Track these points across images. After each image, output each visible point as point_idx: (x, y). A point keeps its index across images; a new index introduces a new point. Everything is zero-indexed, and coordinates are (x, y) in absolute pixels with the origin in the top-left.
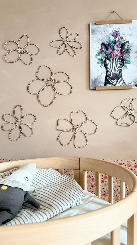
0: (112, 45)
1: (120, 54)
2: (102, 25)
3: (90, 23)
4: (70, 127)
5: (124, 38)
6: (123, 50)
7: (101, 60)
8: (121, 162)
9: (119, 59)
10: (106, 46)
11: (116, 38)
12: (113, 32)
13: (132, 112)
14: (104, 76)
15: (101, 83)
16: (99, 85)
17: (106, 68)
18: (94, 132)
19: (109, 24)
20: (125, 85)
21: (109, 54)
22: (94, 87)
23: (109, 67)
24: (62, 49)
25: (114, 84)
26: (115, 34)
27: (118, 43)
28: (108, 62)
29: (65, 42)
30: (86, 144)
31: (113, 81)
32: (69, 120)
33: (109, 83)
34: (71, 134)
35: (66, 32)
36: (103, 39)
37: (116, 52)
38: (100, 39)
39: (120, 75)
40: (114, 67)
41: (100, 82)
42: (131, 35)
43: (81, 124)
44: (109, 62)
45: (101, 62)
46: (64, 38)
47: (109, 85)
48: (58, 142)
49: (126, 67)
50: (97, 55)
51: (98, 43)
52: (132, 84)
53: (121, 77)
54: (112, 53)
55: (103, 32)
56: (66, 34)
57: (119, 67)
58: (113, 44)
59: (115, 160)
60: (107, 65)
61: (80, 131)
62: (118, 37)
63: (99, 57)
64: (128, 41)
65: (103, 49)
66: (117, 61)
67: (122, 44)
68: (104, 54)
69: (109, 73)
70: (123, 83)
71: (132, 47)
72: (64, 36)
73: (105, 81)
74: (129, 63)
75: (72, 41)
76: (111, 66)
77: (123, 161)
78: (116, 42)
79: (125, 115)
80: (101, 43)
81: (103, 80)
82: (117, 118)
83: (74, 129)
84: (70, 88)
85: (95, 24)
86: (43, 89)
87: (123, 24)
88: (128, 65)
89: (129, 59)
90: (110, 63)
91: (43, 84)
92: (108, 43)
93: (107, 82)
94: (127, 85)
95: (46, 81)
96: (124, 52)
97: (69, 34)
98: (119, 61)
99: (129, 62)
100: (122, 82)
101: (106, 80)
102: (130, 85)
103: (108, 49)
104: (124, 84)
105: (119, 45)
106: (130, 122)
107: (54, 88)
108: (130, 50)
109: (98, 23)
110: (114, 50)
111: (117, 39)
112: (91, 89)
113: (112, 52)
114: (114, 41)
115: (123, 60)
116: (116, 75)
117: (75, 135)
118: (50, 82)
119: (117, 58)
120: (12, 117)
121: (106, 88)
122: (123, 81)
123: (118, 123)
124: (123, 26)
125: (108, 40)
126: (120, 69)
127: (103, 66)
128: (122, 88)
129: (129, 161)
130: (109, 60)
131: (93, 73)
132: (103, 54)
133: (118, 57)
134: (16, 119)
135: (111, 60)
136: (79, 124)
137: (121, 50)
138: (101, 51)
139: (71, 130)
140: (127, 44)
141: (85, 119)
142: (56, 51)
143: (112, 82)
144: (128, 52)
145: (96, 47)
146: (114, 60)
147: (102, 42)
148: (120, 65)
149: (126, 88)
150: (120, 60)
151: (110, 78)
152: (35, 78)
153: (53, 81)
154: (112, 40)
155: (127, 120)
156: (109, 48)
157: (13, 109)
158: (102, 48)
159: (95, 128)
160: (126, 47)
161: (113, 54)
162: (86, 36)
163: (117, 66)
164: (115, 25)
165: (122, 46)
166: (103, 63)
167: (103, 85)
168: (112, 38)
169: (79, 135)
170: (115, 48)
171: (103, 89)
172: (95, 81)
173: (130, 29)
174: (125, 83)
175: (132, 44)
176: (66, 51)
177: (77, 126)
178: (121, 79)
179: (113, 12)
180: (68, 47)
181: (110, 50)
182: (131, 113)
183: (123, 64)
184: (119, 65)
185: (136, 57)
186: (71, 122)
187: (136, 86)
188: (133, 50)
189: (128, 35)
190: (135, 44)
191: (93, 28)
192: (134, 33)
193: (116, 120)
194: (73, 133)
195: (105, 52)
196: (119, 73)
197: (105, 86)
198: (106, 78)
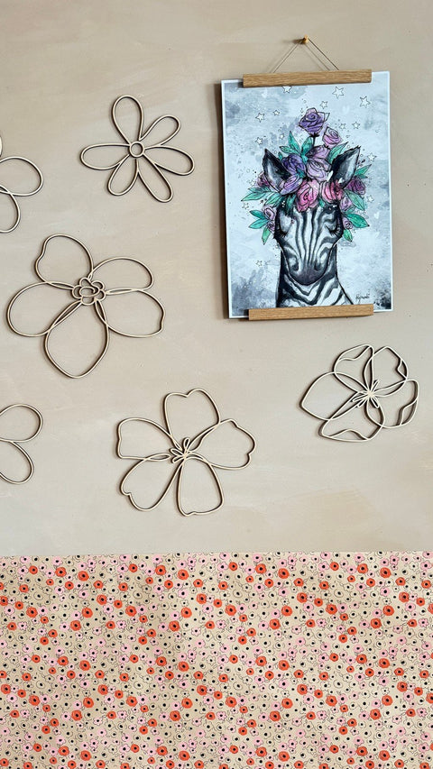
0: (299, 160)
1: (328, 194)
2: (266, 90)
3: (223, 83)
4: (164, 446)
5: (343, 134)
6: (341, 181)
7: (263, 216)
8: (336, 560)
9: (326, 210)
10: (278, 165)
11: (315, 136)
12: (304, 114)
13: (370, 394)
14: (276, 271)
15: (266, 297)
16: (259, 304)
17: (282, 243)
18: (244, 460)
19: (291, 85)
20: (349, 304)
21: (291, 195)
22: (241, 310)
23: (290, 239)
24: (125, 174)
25: (310, 298)
26: (312, 122)
27: (322, 154)
28: (286, 221)
29: (134, 151)
30: (218, 502)
31: (305, 288)
32: (160, 423)
33: (294, 296)
34: (168, 468)
35: (135, 115)
36: (270, 142)
37: (314, 186)
38: (260, 141)
39: (330, 268)
40: (307, 241)
41: (260, 293)
42: (368, 125)
43: (201, 437)
44: (292, 223)
45: (264, 222)
46: (130, 134)
47: (293, 303)
48: (123, 500)
49: (350, 239)
50: (248, 198)
51: (253, 153)
52: (371, 300)
53: (335, 274)
54: (301, 191)
55: (270, 116)
56: (135, 123)
57: (325, 240)
58: (305, 158)
59: (317, 555)
60: (285, 234)
61: (197, 458)
62: (321, 134)
63: (258, 206)
64: (358, 148)
65: (271, 177)
66: (319, 220)
67: (335, 156)
68: (272, 196)
69: (292, 262)
70: (340, 296)
71: (370, 170)
72: (129, 127)
73: (280, 289)
74: (360, 227)
75: (159, 146)
76: (300, 239)
77: (343, 554)
78: (314, 149)
79: (348, 404)
80: (262, 154)
81: (273, 287)
82: (322, 414)
83: (176, 453)
84: (157, 314)
85: (241, 85)
86: (60, 317)
87: (340, 86)
88: (357, 234)
89: (358, 212)
90: (294, 226)
91: (63, 299)
92: (286, 155)
93: (284, 293)
94: (355, 302)
95: (74, 292)
96: (343, 186)
97: (147, 120)
98: (326, 220)
99: (361, 222)
100: (336, 292)
101: (282, 285)
102: (363, 302)
103: (286, 177)
104: (343, 299)
105: (327, 160)
106: (365, 428)
107: (99, 314)
108: (364, 180)
109: (249, 83)
110: (307, 179)
111: (319, 141)
112: (231, 316)
113: (300, 187)
114: (307, 147)
115: (339, 216)
116: (315, 268)
117: (178, 472)
118: (84, 293)
119: (319, 209)
121: (282, 312)
122: (339, 289)
123: (326, 431)
124: (339, 92)
125: (286, 144)
126: (329, 245)
127: (272, 236)
128: (337, 315)
129: (363, 554)
130: (290, 214)
131: (237, 263)
132: (268, 195)
133: (323, 204)
135: (299, 215)
136: (192, 437)
137: (334, 179)
138: (264, 184)
139: (167, 457)
140: (354, 156)
141: (213, 420)
142: (102, 184)
143: (304, 293)
144: (356, 185)
145: (244, 170)
146: (309, 216)
147: (266, 150)
148: (331, 232)
149: (350, 312)
150: (331, 217)
151: (294, 278)
152: (32, 279)
153: (97, 289)
154: (301, 145)
155: (354, 419)
156: (292, 171)
158: (266, 173)
159: (248, 450)
160: (350, 169)
161: (306, 195)
162: (206, 130)
163: (318, 235)
164: (310, 88)
165: (337, 164)
166: (270, 227)
167: (273, 303)
168: (302, 137)
169: (192, 470)
170: (312, 173)
171: (274, 316)
172: (244, 292)
173: (365, 102)
174: (347, 297)
175: (371, 158)
176: (138, 184)
177: (184, 443)
178: (333, 280)
179: (304, 39)
180: (145, 170)
181: (295, 180)
182: (367, 398)
183: (339, 230)
184: (325, 234)
185: (387, 204)
186: (166, 431)
187: (388, 306)
188: (373, 179)
189: (356, 125)
190: (381, 157)
191: (233, 101)
192: (378, 117)
193: (319, 423)
194: (172, 466)
195: (278, 187)
196: (327, 261)
197: (278, 306)
198: (281, 279)
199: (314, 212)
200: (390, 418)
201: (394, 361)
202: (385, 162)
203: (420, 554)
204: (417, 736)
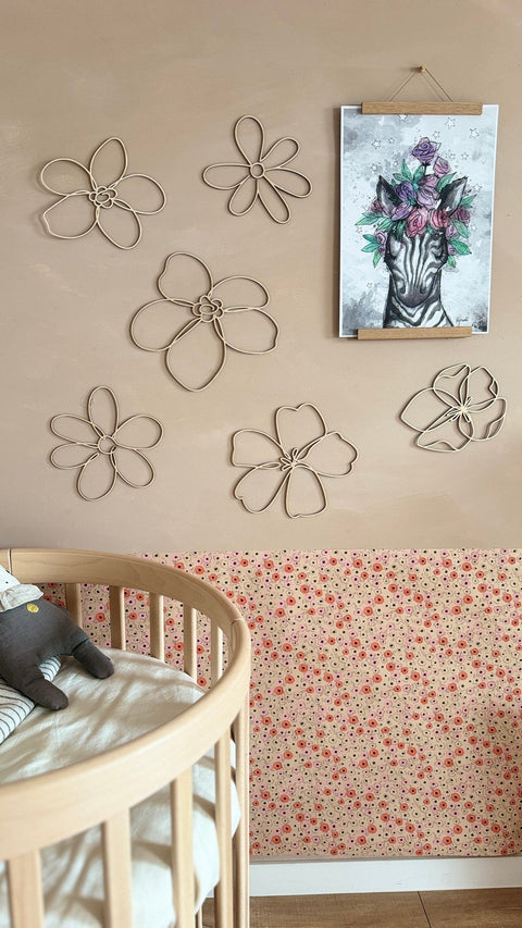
0: (411, 188)
1: (436, 221)
2: (383, 117)
3: (343, 108)
4: (273, 455)
5: (452, 164)
6: (448, 209)
7: (375, 240)
8: (424, 556)
9: (433, 237)
10: (391, 191)
11: (426, 165)
12: (417, 143)
13: (463, 409)
14: (383, 293)
15: (375, 318)
16: (367, 324)
17: (391, 267)
18: (346, 469)
19: (406, 114)
20: (450, 326)
21: (401, 221)
22: (351, 330)
23: (399, 263)
24: (245, 194)
25: (415, 320)
26: (425, 151)
27: (432, 183)
28: (396, 246)
29: (255, 171)
30: (320, 506)
31: (410, 310)
32: (270, 434)
33: (400, 317)
34: (277, 475)
35: (256, 136)
36: (384, 169)
37: (424, 213)
38: (374, 168)
39: (434, 292)
40: (415, 264)
41: (369, 314)
42: (475, 157)
43: (308, 448)
44: (402, 247)
45: (375, 246)
46: (251, 155)
47: (400, 325)
48: (236, 503)
49: (453, 265)
50: (362, 222)
51: (368, 179)
52: (469, 323)
53: (438, 297)
54: (411, 218)
55: (385, 143)
56: (257, 145)
57: (431, 265)
58: (416, 186)
59: (408, 551)
60: (395, 258)
61: (304, 467)
62: (432, 163)
63: (370, 230)
64: (466, 178)
65: (384, 203)
66: (426, 245)
67: (443, 185)
68: (384, 221)
69: (400, 285)
70: (442, 319)
71: (475, 200)
72: (250, 149)
73: (387, 310)
74: (463, 254)
75: (279, 168)
76: (408, 263)
77: (431, 551)
78: (425, 177)
79: (443, 418)
80: (376, 180)
81: (381, 308)
82: (419, 426)
83: (284, 462)
84: (271, 331)
85: (360, 111)
86: (181, 334)
87: (452, 117)
88: (460, 260)
89: (463, 240)
90: (403, 251)
91: (183, 316)
92: (399, 183)
93: (391, 315)
94: (455, 325)
96: (450, 214)
97: (269, 141)
98: (433, 246)
99: (465, 250)
100: (439, 314)
101: (390, 306)
102: (462, 324)
103: (397, 203)
104: (444, 321)
105: (435, 189)
106: (456, 440)
107: (217, 330)
108: (469, 210)
109: (368, 111)
110: (417, 206)
111: (430, 170)
112: (341, 335)
113: (410, 214)
114: (418, 175)
115: (445, 242)
116: (421, 291)
117: (286, 479)
118: (204, 311)
119: (427, 235)
120: (83, 425)
121: (389, 333)
122: (442, 311)
123: (421, 441)
124: (451, 123)
125: (399, 171)
126: (434, 270)
127: (382, 259)
128: (438, 336)
129: (448, 551)
130: (400, 239)
132: (381, 220)
133: (431, 231)
134: (98, 432)
135: (408, 240)
136: (300, 447)
137: (442, 207)
138: (377, 209)
139: (276, 465)
140: (462, 186)
141: (318, 431)
142: (223, 203)
143: (409, 314)
144: (462, 214)
145: (358, 195)
146: (418, 242)
147: (380, 177)
148: (437, 257)
149: (449, 333)
151: (401, 300)
152: (154, 295)
153: (216, 307)
154: (413, 173)
155: (447, 432)
156: (403, 198)
157: (83, 400)
158: (379, 199)
159: (350, 460)
160: (457, 198)
161: (417, 220)
162: (324, 154)
163: (425, 261)
164: (425, 120)
165: (445, 193)
166: (380, 251)
167: (380, 323)
168: (414, 165)
169: (299, 478)
170: (422, 200)
171: (381, 336)
172: (355, 311)
173: (474, 134)
174: (448, 319)
175: (477, 188)
176: (256, 203)
177: (293, 452)
178: (436, 304)
179: (421, 68)
180: (264, 191)
181: (406, 206)
182: (460, 413)
183: (444, 256)
184: (431, 259)
185: (488, 233)
186: (276, 442)
187: (484, 329)
188: (478, 208)
189: (465, 156)
190: (485, 188)
191: (352, 127)
192: (485, 149)
193: (415, 434)
194: (281, 474)
195: (390, 213)
196: (432, 285)
197: (384, 327)
198: (389, 301)
199: (422, 238)
200: (478, 431)
201: (487, 380)
202: (489, 193)
203: (498, 551)
204: (487, 705)
